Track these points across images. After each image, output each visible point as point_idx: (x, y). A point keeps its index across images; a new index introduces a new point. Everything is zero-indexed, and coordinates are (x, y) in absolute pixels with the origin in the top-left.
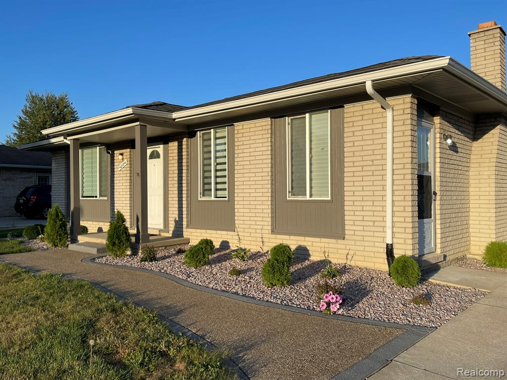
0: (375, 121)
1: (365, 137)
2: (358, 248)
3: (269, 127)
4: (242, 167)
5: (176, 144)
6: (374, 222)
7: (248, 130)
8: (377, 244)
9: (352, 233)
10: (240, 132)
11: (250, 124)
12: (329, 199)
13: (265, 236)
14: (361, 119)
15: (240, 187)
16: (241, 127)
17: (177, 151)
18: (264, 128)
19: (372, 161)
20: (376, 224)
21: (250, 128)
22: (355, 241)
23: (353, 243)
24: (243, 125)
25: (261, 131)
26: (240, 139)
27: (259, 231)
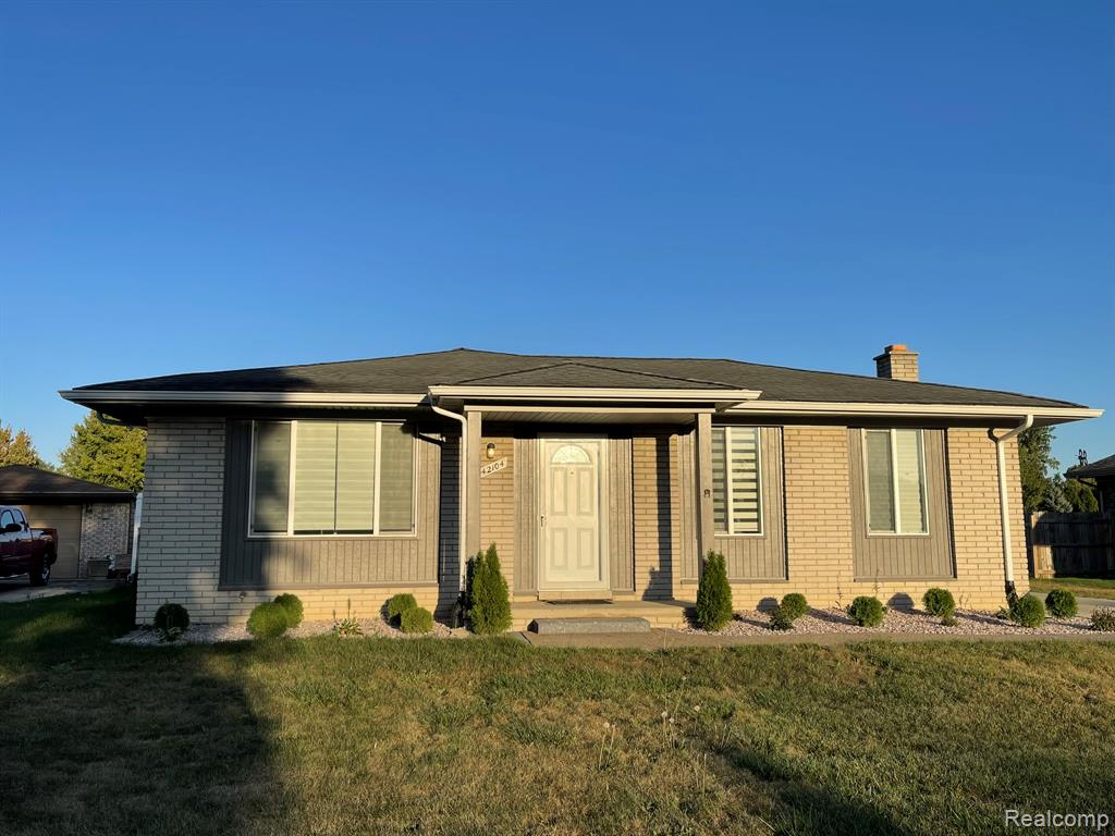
0: (983, 451)
2: (973, 589)
3: (845, 438)
5: (651, 441)
6: (989, 559)
8: (994, 583)
9: (965, 572)
11: (812, 430)
12: (928, 533)
13: (842, 585)
14: (967, 446)
16: (796, 432)
17: (654, 454)
19: (983, 493)
20: (992, 561)
21: (811, 436)
22: (969, 581)
23: (967, 584)
24: (798, 430)
25: (832, 442)
26: (793, 449)
27: (835, 579)
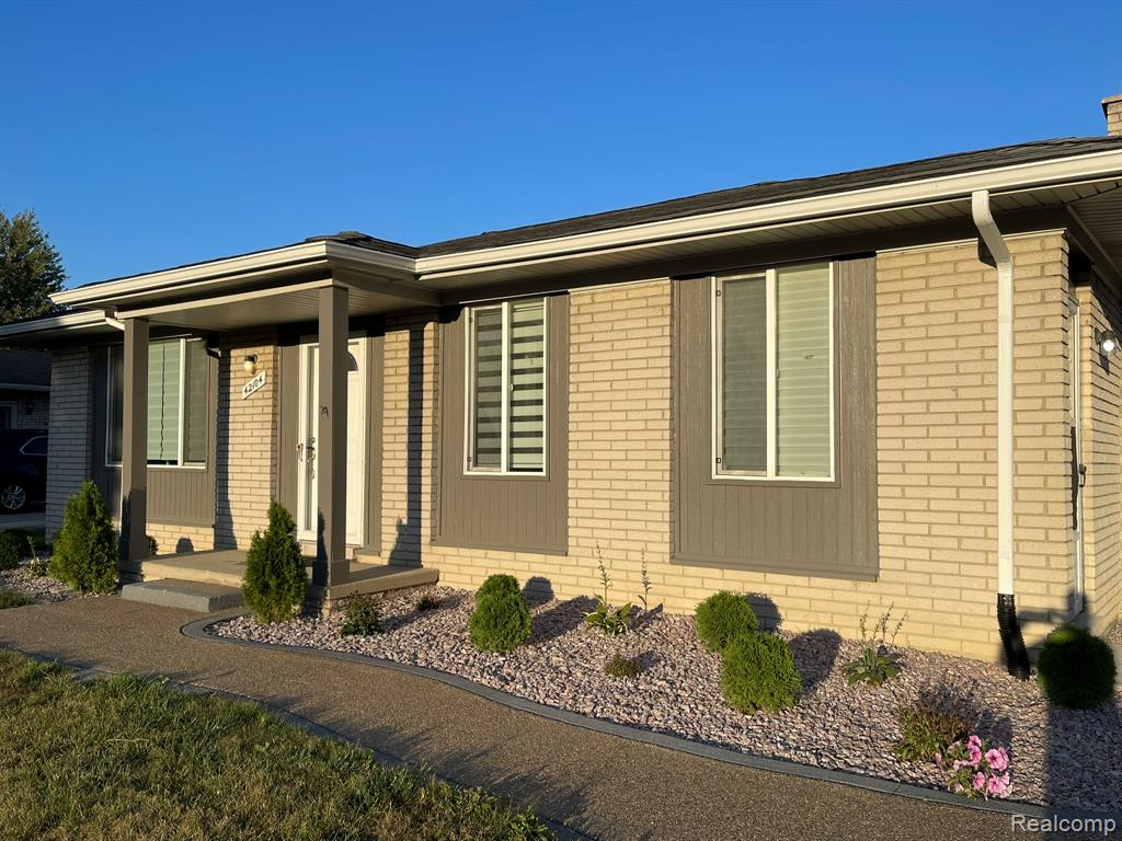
0: (962, 292)
1: (933, 332)
2: (915, 603)
3: (668, 300)
4: (588, 397)
5: (404, 336)
6: (960, 538)
7: (607, 307)
8: (967, 595)
9: (899, 565)
10: (583, 310)
11: (613, 291)
12: (832, 479)
14: (923, 286)
15: (582, 445)
16: (587, 299)
17: (407, 354)
18: (652, 302)
19: (955, 389)
20: (966, 544)
21: (612, 302)
22: (907, 584)
23: (902, 590)
24: (593, 295)
25: (645, 310)
26: (583, 329)
